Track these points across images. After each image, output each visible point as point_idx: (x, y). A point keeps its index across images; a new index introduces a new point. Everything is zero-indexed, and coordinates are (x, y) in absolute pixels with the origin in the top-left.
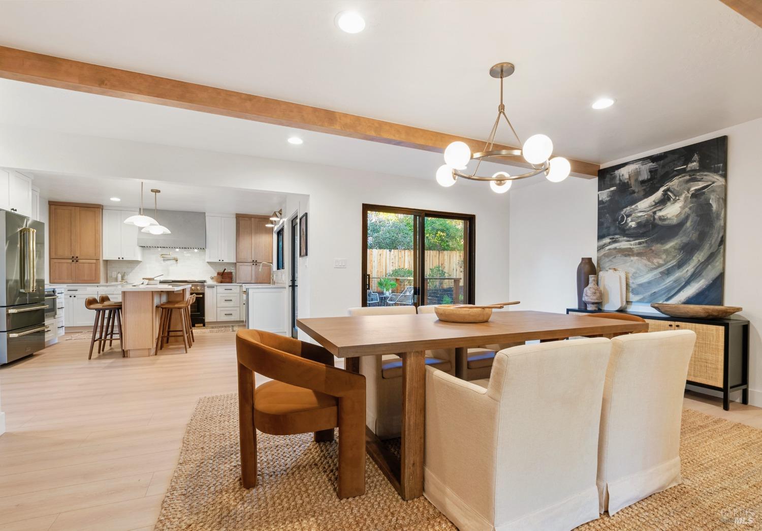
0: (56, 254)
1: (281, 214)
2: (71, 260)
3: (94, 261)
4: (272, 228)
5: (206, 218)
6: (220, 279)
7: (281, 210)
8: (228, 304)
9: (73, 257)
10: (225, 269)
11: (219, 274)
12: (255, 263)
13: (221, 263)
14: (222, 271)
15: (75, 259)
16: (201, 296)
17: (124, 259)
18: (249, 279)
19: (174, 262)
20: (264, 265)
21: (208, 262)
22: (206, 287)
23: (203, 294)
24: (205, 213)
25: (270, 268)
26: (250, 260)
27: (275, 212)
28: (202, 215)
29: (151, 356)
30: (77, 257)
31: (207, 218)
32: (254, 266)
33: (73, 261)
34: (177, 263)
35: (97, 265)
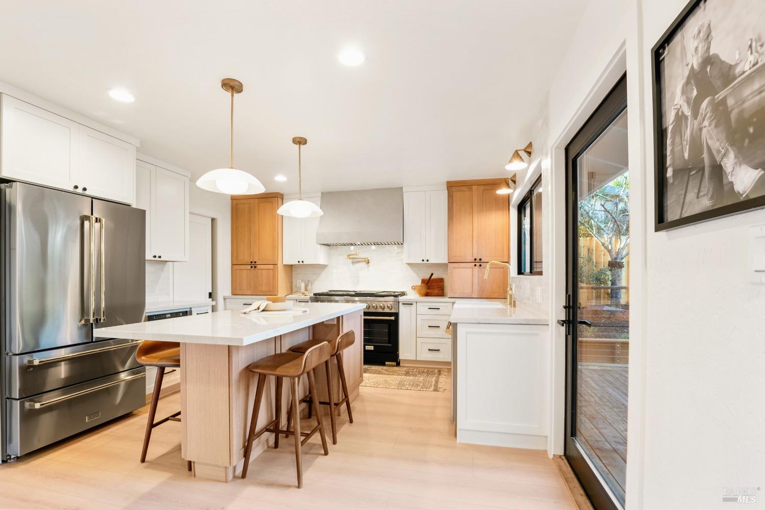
0: (237, 259)
1: (529, 153)
2: (250, 266)
3: (271, 267)
4: (508, 198)
5: (404, 194)
6: (424, 291)
7: (530, 145)
8: (433, 332)
9: (251, 262)
10: (432, 274)
11: (423, 281)
12: (478, 262)
13: (425, 264)
14: (427, 277)
15: (254, 265)
16: (393, 318)
17: (304, 263)
18: (468, 291)
19: (364, 264)
20: (494, 267)
21: (408, 264)
22: (400, 304)
23: (396, 315)
24: (402, 188)
25: (505, 272)
26: (471, 259)
27: (517, 151)
28: (398, 192)
29: (230, 482)
30: (255, 262)
31: (405, 196)
32: (477, 268)
33: (251, 267)
34: (369, 266)
35: (274, 271)
